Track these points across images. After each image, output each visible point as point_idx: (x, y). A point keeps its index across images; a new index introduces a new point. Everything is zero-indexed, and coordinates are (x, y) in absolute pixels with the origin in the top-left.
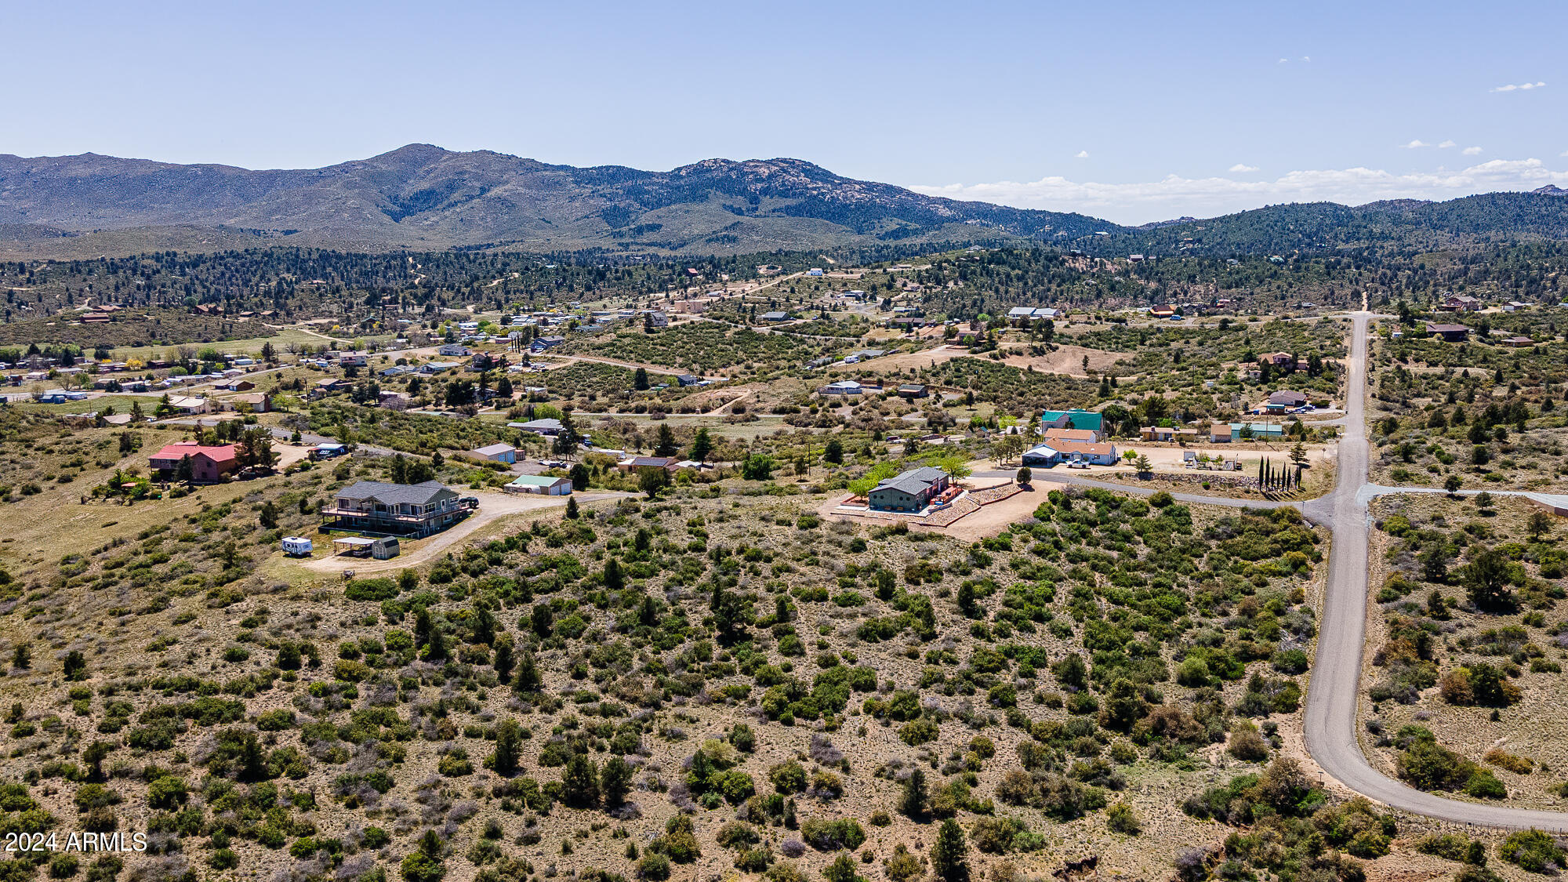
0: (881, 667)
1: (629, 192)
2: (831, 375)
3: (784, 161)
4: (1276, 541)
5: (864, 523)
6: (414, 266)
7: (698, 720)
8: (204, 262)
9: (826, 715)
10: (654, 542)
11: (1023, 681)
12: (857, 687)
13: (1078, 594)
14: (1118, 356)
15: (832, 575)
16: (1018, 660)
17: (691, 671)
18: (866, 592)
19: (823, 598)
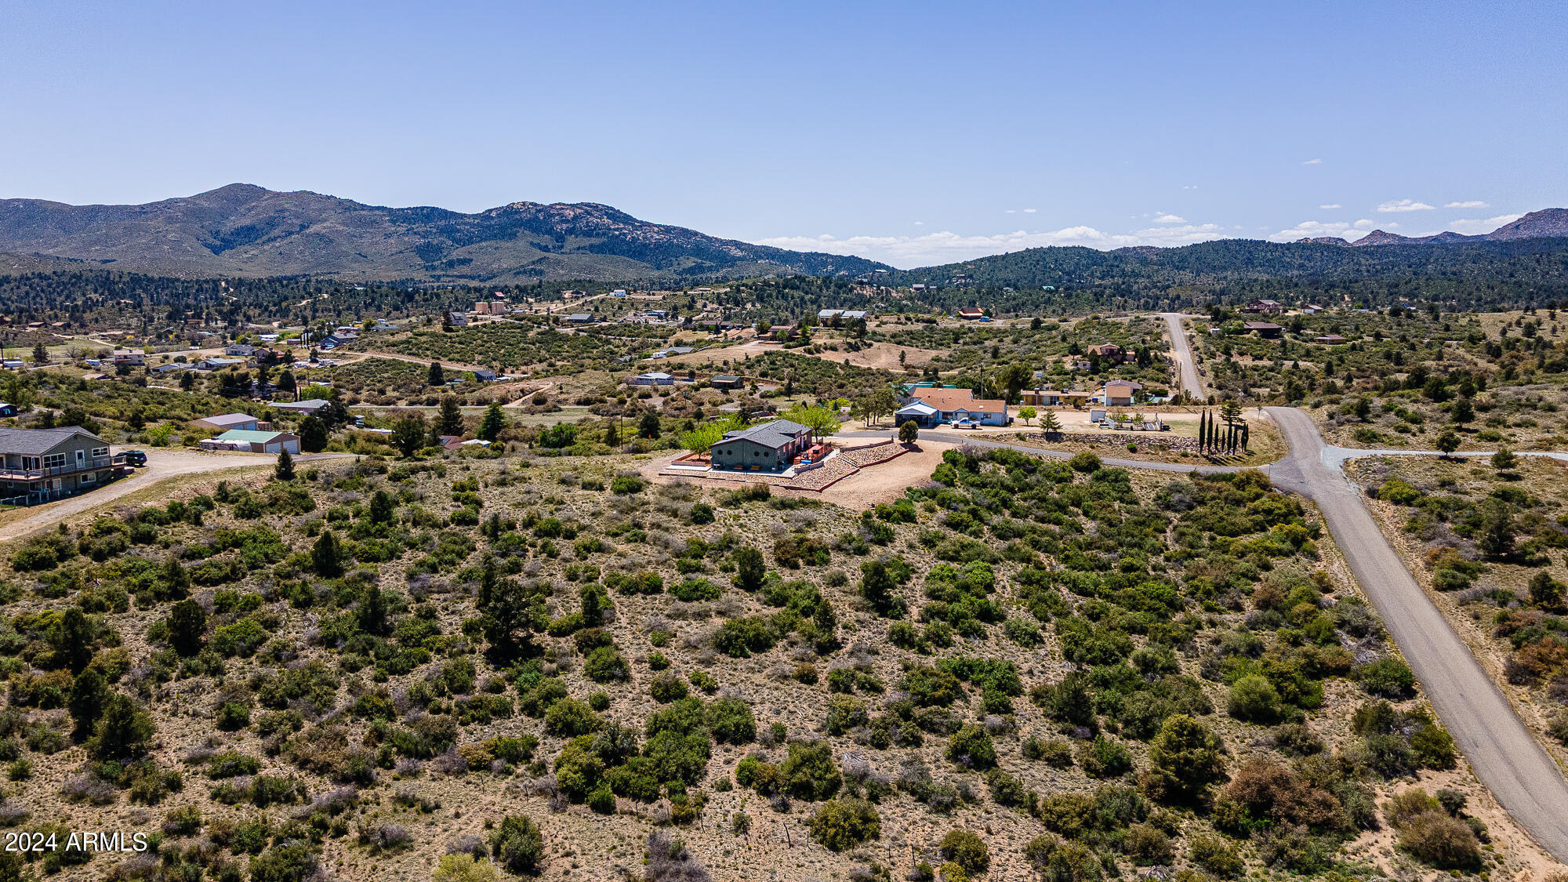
0: (757, 699)
1: (441, 231)
2: (639, 368)
3: (588, 205)
4: (1256, 512)
5: (707, 486)
6: (226, 290)
7: (438, 807)
8: (9, 282)
9: (672, 792)
10: (400, 512)
11: (996, 720)
12: (721, 737)
13: (1028, 581)
14: (933, 353)
15: (666, 555)
16: (977, 683)
17: (437, 711)
18: (719, 580)
19: (655, 588)
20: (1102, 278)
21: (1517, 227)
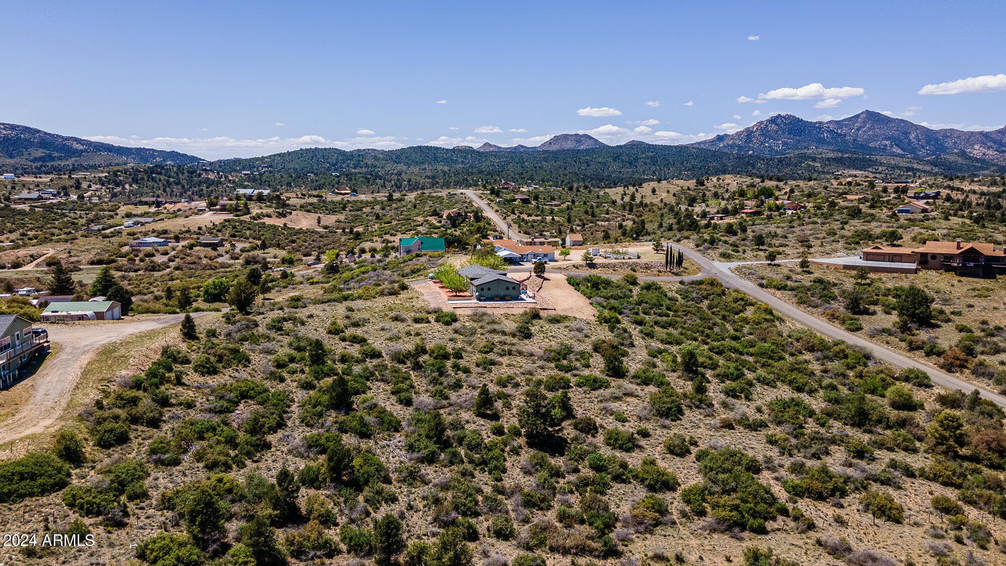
20: (355, 168)
21: (550, 143)
